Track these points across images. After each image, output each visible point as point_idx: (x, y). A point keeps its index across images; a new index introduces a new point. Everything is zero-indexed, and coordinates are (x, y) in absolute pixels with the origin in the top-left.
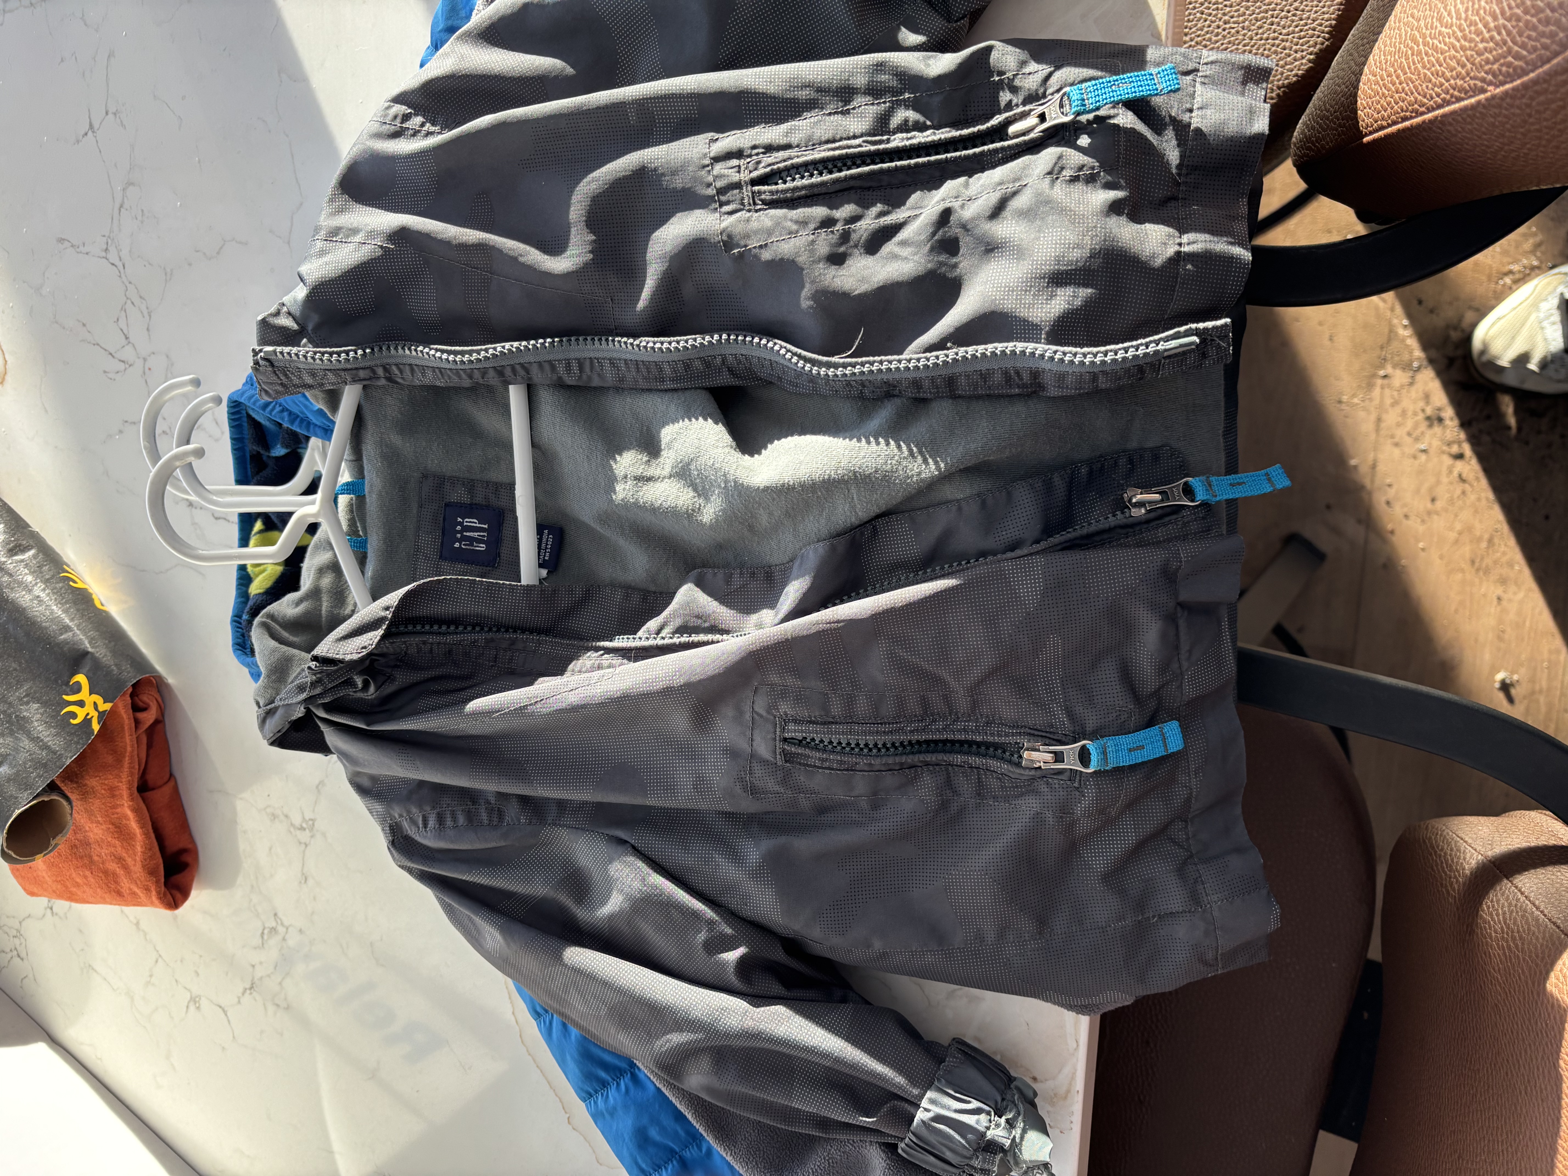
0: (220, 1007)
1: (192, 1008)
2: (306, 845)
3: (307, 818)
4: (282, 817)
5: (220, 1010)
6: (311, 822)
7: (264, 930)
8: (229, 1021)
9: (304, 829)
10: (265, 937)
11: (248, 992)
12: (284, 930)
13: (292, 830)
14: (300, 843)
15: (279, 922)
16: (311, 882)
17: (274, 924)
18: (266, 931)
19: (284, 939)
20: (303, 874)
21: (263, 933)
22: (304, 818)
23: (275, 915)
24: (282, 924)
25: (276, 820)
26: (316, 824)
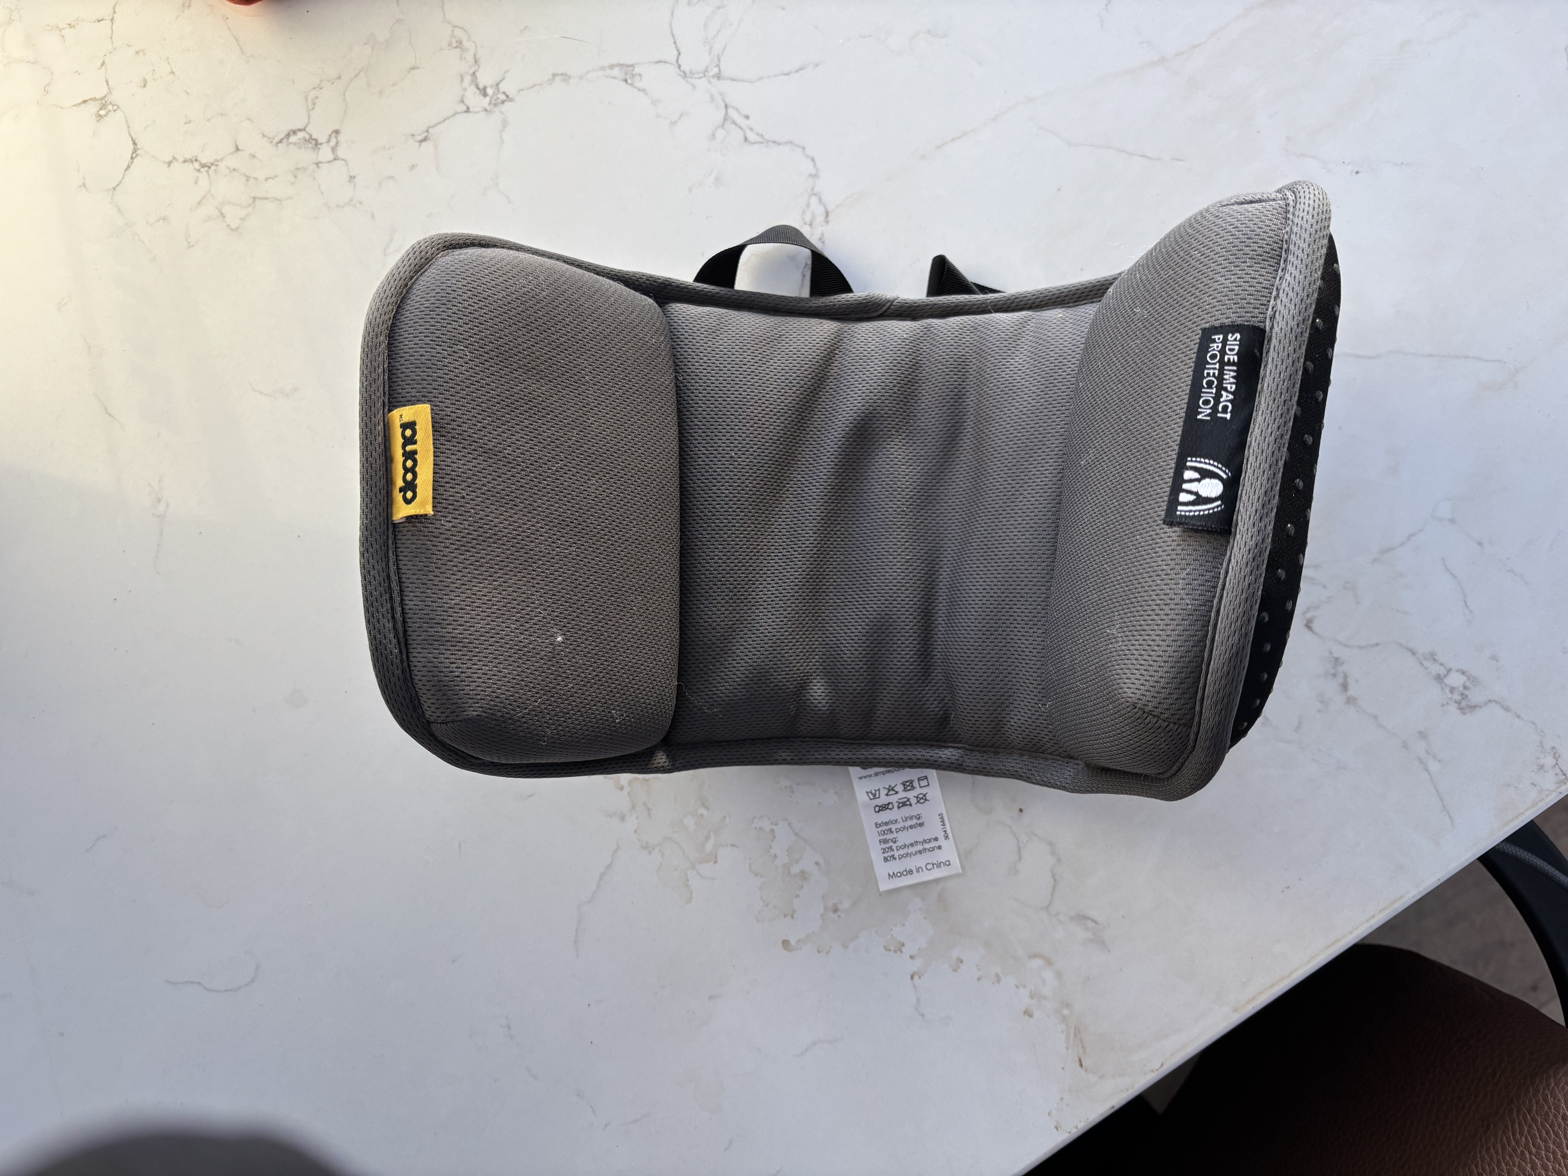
0: (135, 143)
1: (93, 108)
2: (468, 110)
3: (503, 87)
4: (469, 56)
5: (131, 147)
6: (503, 97)
7: (300, 130)
8: (128, 167)
9: (485, 95)
10: (293, 139)
11: (197, 165)
12: (331, 157)
13: (468, 79)
14: (462, 101)
15: (333, 142)
16: (428, 146)
17: (322, 139)
18: (301, 135)
19: (317, 164)
20: (427, 131)
21: (295, 132)
22: (497, 84)
23: (337, 132)
24: (334, 149)
25: (458, 51)
26: (506, 103)
